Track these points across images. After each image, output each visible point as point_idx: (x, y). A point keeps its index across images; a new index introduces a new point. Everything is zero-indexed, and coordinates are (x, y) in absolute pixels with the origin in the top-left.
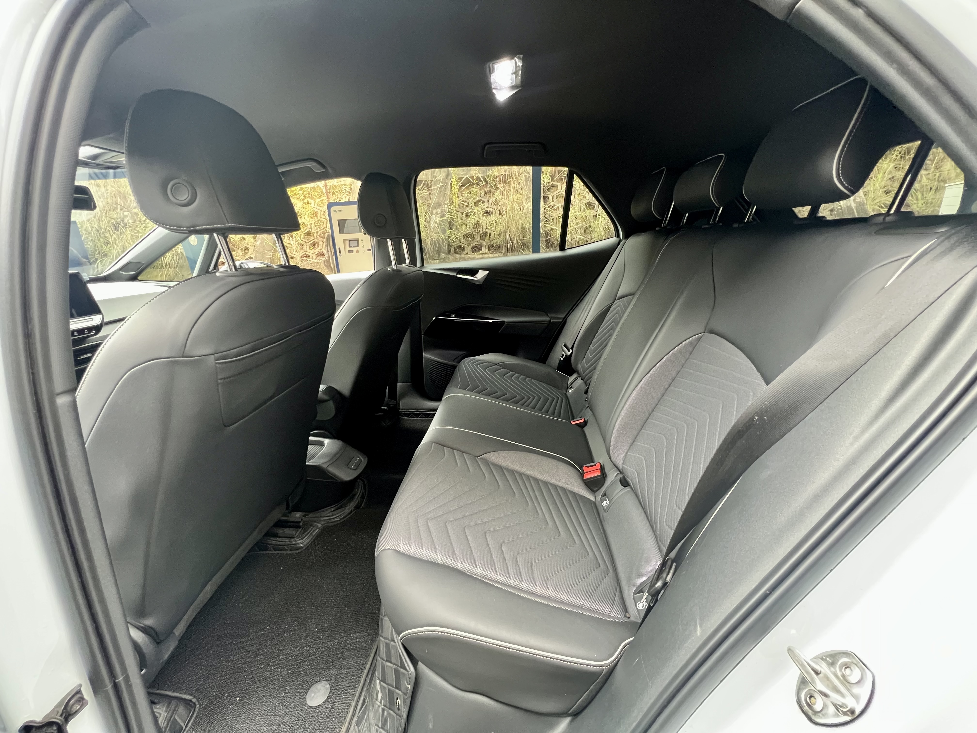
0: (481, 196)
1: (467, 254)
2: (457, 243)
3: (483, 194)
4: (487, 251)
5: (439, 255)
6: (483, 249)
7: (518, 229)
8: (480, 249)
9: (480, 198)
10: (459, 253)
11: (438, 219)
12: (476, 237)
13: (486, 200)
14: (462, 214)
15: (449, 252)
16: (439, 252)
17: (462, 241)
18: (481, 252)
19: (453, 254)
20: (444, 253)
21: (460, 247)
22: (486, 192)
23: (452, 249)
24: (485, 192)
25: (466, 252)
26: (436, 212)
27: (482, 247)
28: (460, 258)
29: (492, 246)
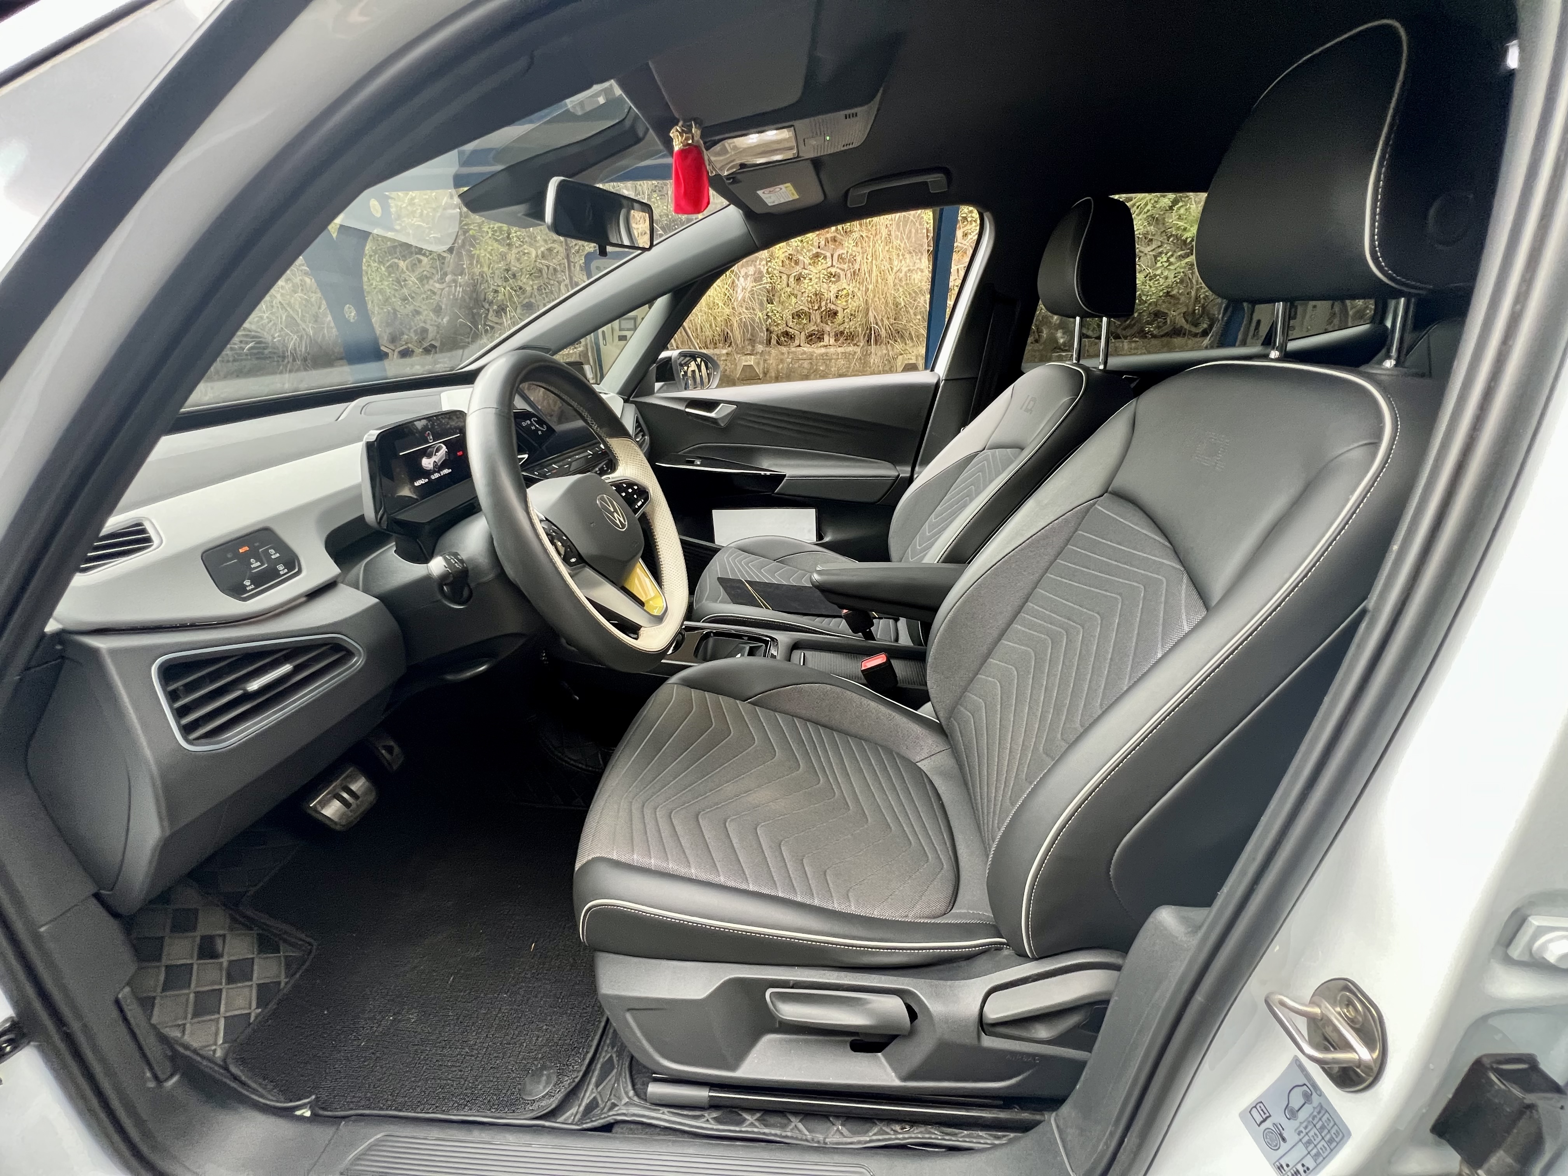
0: (819, 247)
1: (800, 346)
2: (782, 328)
3: (823, 243)
4: (832, 341)
5: (753, 346)
6: (826, 337)
7: (887, 303)
8: (820, 339)
9: (819, 250)
10: (785, 344)
11: (749, 284)
12: (813, 317)
13: (828, 255)
14: (789, 276)
15: (769, 342)
16: (752, 341)
17: (790, 324)
18: (822, 344)
19: (774, 345)
20: (761, 343)
21: (786, 334)
22: (827, 241)
23: (774, 336)
24: (827, 239)
25: (797, 342)
26: (746, 273)
27: (823, 334)
28: (788, 353)
29: (842, 333)
